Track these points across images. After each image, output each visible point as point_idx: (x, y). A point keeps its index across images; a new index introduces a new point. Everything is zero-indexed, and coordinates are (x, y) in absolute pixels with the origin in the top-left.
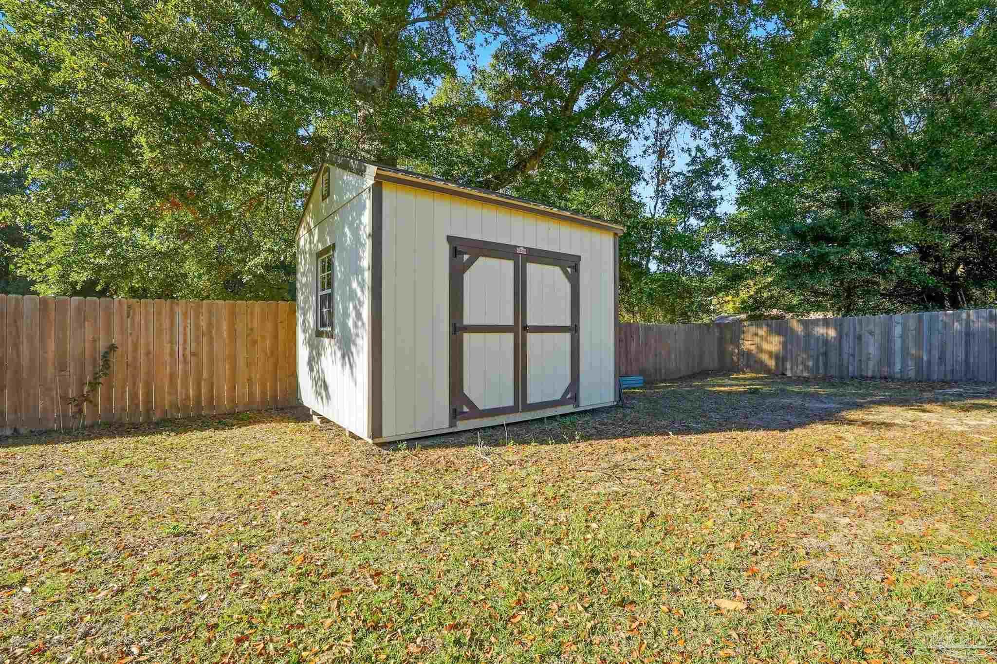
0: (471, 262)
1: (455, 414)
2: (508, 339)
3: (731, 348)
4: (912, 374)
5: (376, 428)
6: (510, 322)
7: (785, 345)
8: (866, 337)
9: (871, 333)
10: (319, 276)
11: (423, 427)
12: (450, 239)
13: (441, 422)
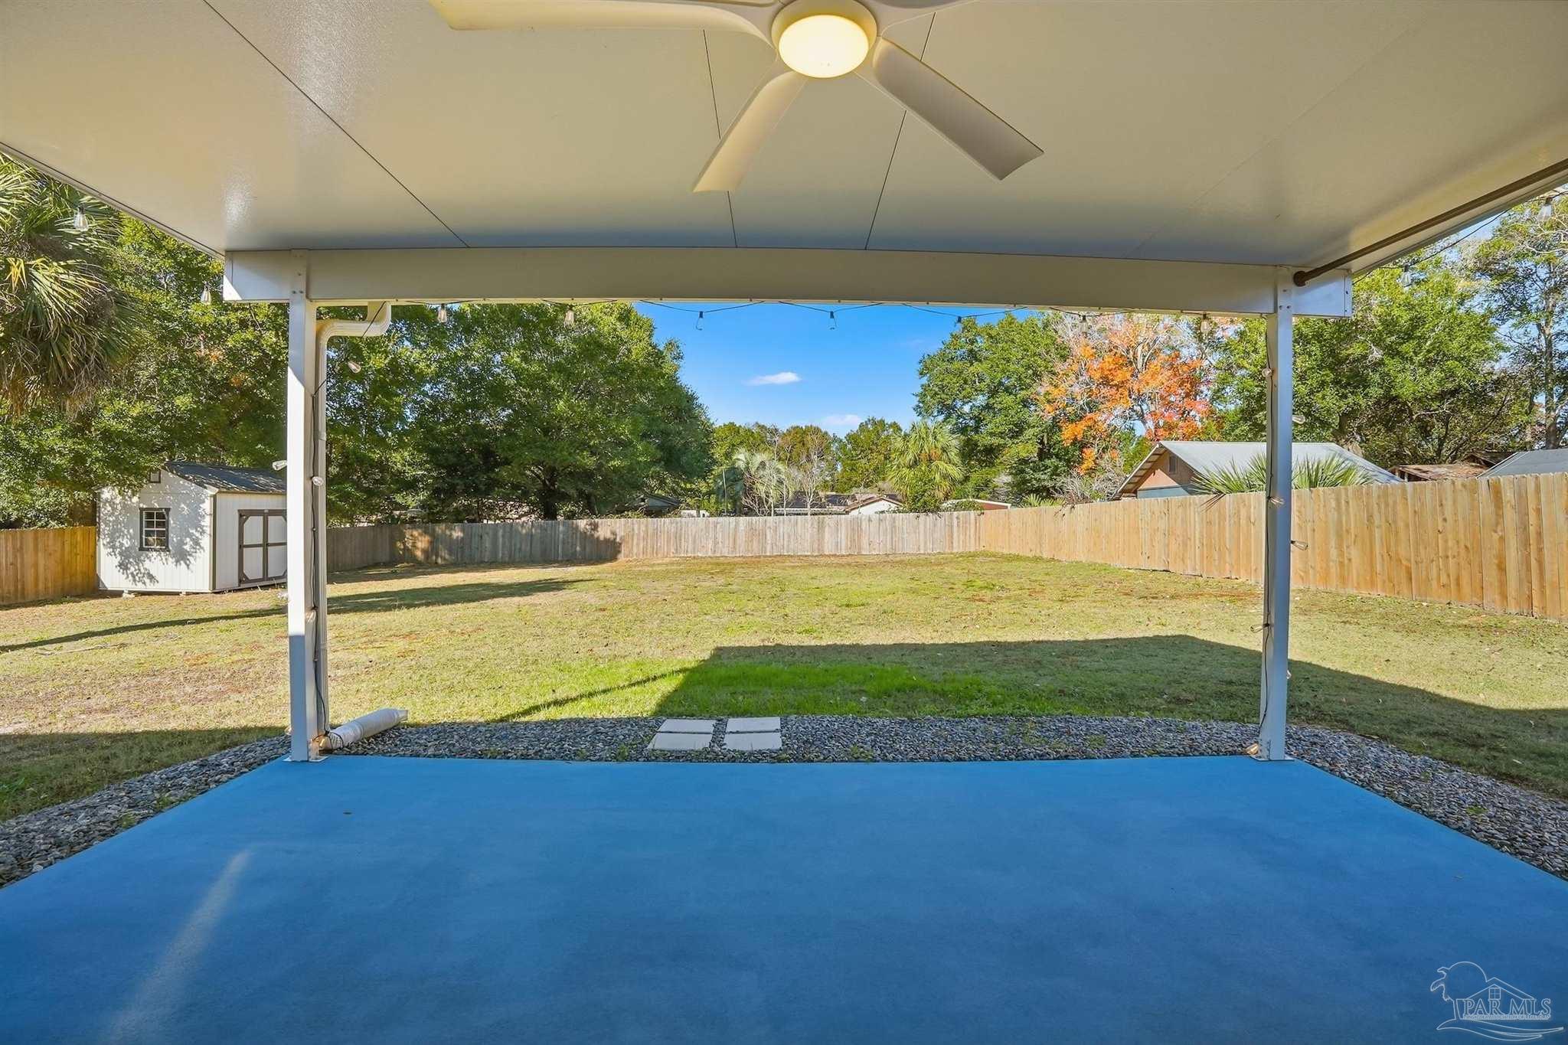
0: (247, 518)
1: (240, 581)
2: (261, 549)
3: (399, 544)
4: (507, 559)
5: (214, 588)
6: (261, 542)
7: (431, 543)
8: (485, 537)
9: (487, 533)
10: (144, 529)
11: (230, 587)
12: (239, 511)
13: (236, 585)
